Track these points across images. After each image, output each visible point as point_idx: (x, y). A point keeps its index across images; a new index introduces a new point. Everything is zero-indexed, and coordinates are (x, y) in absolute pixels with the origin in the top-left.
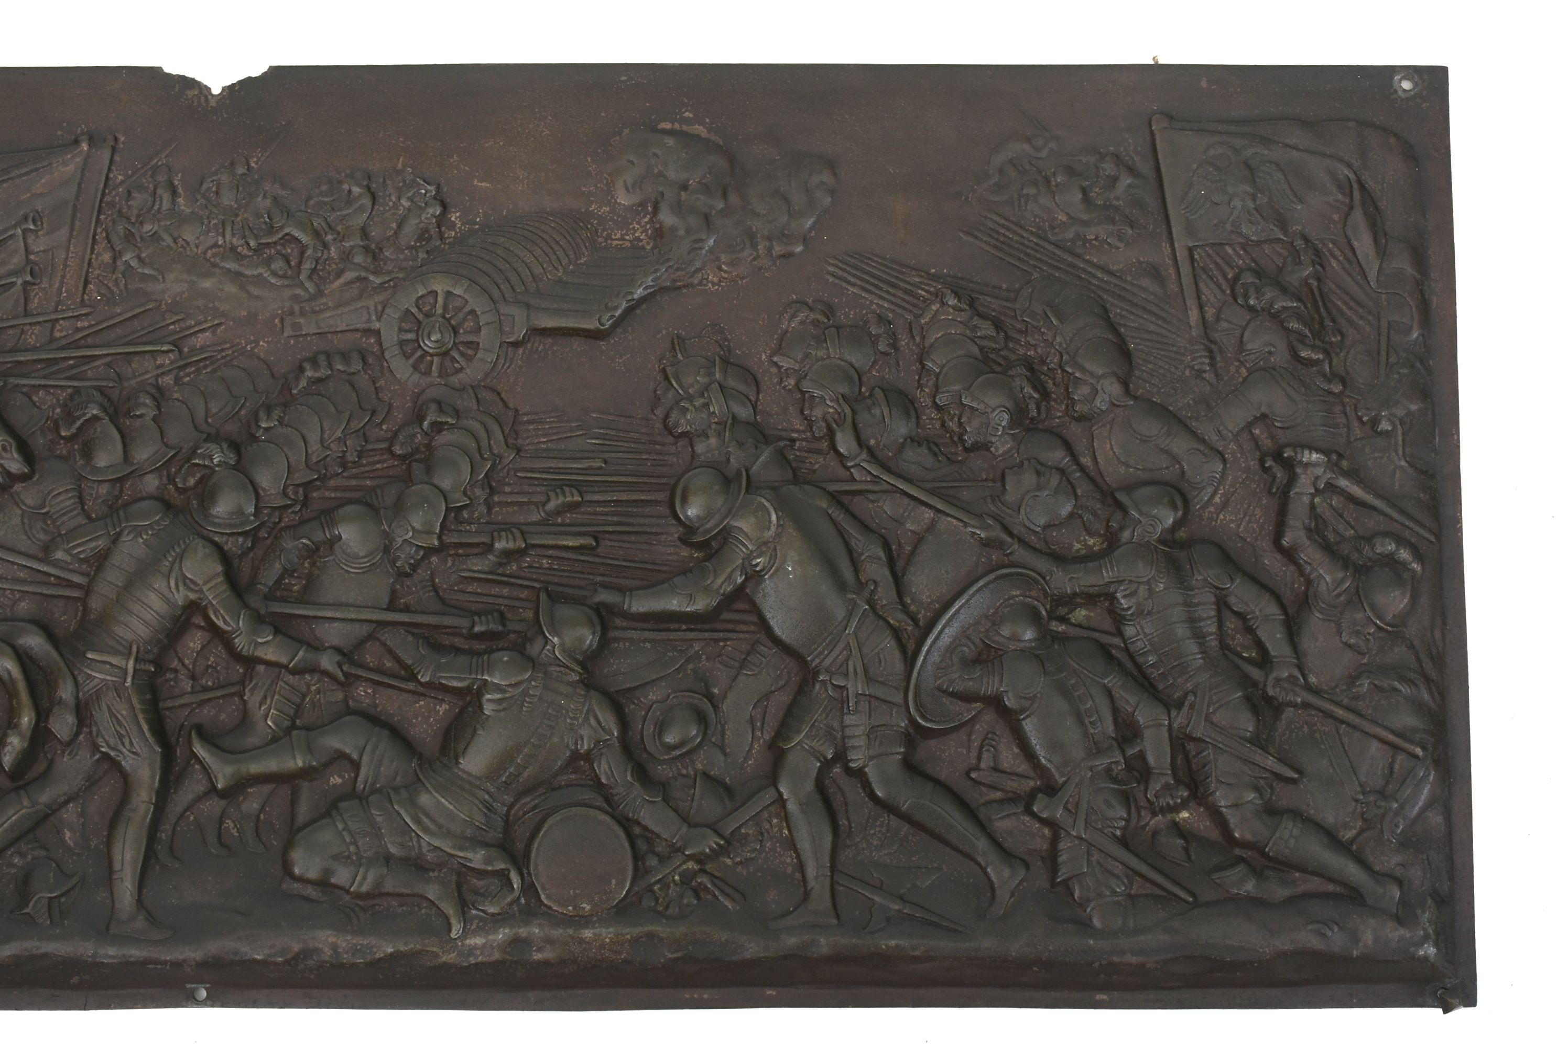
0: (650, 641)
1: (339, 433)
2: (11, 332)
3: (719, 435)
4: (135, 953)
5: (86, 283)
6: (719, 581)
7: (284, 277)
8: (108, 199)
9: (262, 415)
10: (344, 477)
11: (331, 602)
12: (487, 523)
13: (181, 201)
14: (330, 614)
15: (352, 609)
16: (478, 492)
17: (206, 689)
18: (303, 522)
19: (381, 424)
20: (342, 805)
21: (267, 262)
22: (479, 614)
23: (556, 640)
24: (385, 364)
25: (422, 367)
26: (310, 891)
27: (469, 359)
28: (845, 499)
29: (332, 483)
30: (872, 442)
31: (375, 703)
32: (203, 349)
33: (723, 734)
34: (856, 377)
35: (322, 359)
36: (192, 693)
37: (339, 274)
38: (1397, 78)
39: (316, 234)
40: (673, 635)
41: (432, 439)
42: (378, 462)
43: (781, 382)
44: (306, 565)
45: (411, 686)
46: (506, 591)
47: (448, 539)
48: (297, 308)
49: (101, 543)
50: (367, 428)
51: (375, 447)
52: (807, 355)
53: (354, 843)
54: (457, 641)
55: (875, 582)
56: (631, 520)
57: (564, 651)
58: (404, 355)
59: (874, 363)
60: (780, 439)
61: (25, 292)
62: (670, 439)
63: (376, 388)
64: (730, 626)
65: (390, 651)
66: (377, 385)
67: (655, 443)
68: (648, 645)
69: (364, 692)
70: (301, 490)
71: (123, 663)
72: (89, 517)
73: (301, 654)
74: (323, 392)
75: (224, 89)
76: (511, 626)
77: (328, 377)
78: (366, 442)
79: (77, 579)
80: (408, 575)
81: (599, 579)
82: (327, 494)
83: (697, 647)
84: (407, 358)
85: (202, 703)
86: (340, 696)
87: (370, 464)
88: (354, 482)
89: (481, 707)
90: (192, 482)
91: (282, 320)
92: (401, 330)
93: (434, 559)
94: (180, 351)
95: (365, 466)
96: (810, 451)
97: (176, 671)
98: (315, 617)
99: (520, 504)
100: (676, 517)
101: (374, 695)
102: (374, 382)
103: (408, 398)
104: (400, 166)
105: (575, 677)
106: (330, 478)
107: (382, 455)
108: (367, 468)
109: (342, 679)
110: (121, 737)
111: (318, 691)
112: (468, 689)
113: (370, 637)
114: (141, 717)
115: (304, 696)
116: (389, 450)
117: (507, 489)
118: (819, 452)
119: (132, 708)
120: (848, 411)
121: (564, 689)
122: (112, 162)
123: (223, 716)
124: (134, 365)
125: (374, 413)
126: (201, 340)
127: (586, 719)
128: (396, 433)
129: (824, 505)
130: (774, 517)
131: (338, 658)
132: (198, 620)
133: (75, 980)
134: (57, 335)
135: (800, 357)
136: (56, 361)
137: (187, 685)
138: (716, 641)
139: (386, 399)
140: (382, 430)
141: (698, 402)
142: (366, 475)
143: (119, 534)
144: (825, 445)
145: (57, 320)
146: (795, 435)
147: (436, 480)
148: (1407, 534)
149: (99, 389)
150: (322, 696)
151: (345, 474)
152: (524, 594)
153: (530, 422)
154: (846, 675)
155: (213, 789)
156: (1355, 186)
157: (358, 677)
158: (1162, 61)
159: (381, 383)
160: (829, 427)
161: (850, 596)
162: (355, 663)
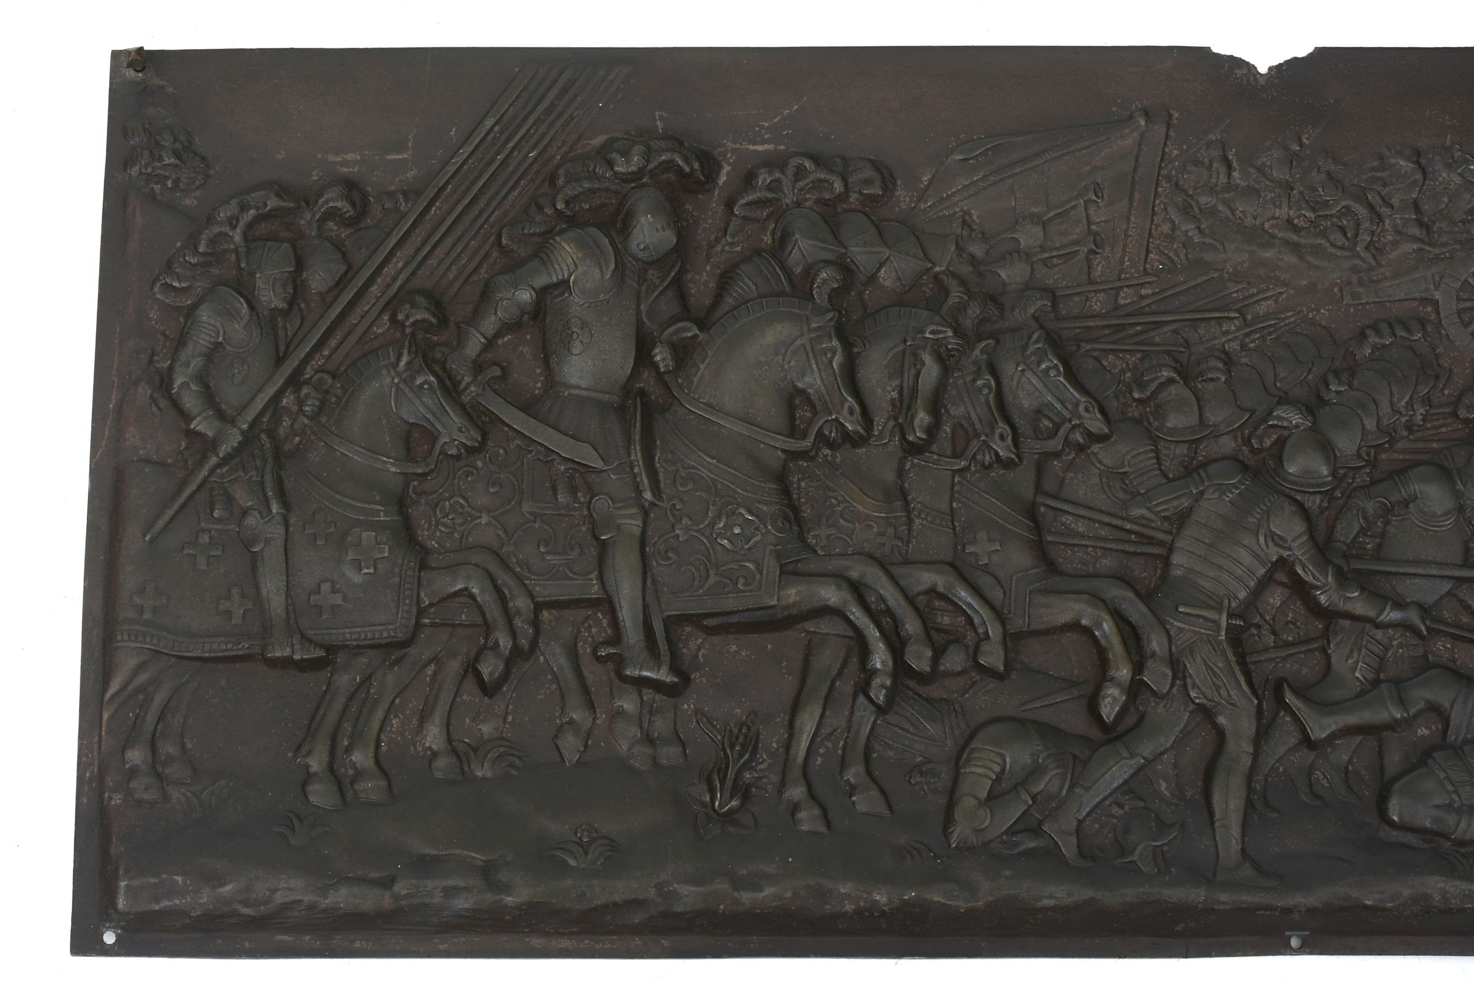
1: (1406, 398)
2: (1076, 299)
4: (1246, 898)
5: (1148, 252)
7: (1342, 248)
8: (1164, 172)
9: (1331, 378)
10: (1410, 440)
11: (1411, 559)
13: (1236, 174)
14: (1412, 570)
15: (1433, 566)
17: (1288, 644)
18: (1373, 483)
19: (1443, 389)
20: (1436, 755)
21: (1323, 234)
24: (1443, 332)
26: (1411, 839)
29: (1401, 443)
31: (1453, 657)
32: (1267, 316)
35: (1383, 326)
36: (1275, 647)
37: (1395, 244)
39: (1371, 207)
42: (1442, 426)
44: (1379, 524)
48: (1354, 279)
49: (1185, 503)
50: (1431, 392)
51: (1441, 411)
53: (1456, 792)
58: (1462, 323)
61: (1088, 260)
63: (1436, 354)
65: (1465, 605)
66: (1437, 352)
69: (1443, 646)
70: (1372, 451)
71: (1217, 617)
72: (1166, 476)
73: (1386, 609)
74: (1388, 358)
75: (1270, 69)
77: (1391, 344)
78: (1431, 407)
79: (1160, 536)
82: (1395, 455)
85: (1284, 659)
86: (1421, 650)
87: (1434, 427)
88: (1420, 445)
90: (1268, 443)
91: (1341, 290)
92: (1459, 299)
94: (1245, 319)
95: (1428, 429)
97: (1258, 627)
98: (1397, 574)
101: (1453, 650)
102: (1434, 349)
103: (1467, 364)
104: (1448, 143)
106: (1398, 441)
107: (1445, 418)
108: (1433, 432)
109: (1425, 633)
110: (1218, 689)
111: (1401, 645)
113: (1449, 593)
114: (1237, 669)
115: (1387, 649)
116: (1455, 414)
119: (1227, 660)
122: (1167, 137)
123: (1305, 671)
124: (1201, 332)
125: (1437, 377)
126: (1263, 308)
128: (1460, 398)
131: (1421, 613)
132: (1281, 576)
133: (1180, 927)
134: (1122, 302)
136: (1123, 327)
137: (1270, 640)
139: (1446, 365)
140: (1444, 394)
142: (1431, 438)
143: (1202, 493)
145: (1122, 288)
149: (1168, 353)
150: (1405, 649)
151: (1411, 437)
155: (1307, 742)
157: (1440, 632)
159: (1440, 350)
162: (1434, 620)
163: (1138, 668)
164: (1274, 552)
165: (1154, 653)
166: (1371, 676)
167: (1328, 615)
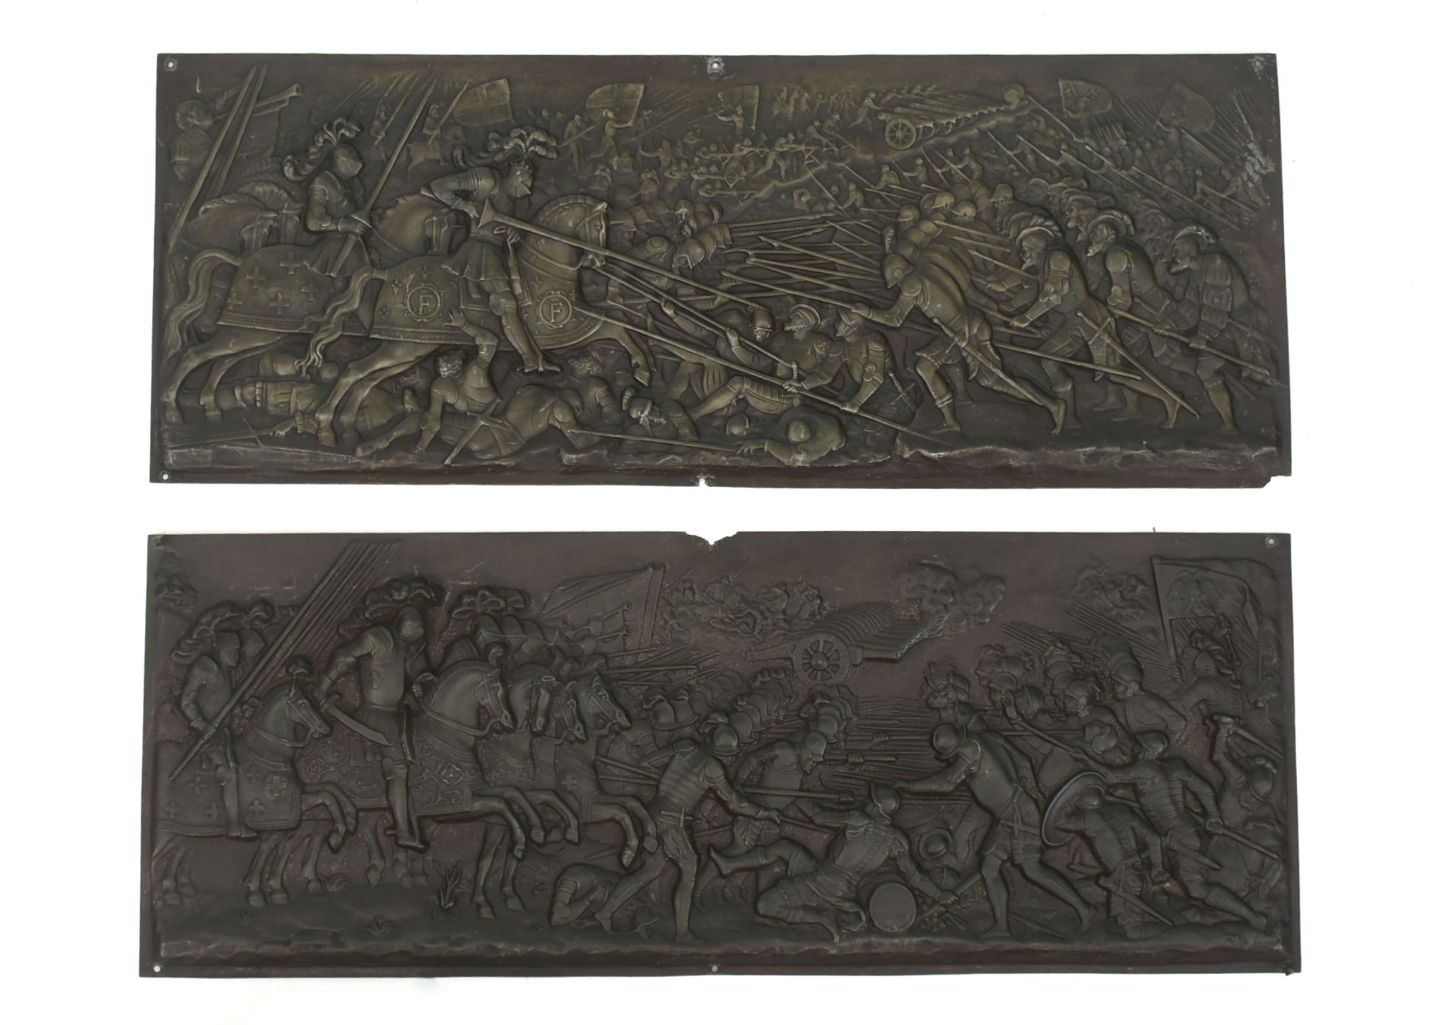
0: (921, 805)
1: (775, 708)
2: (617, 659)
3: (953, 708)
4: (689, 950)
5: (653, 635)
6: (955, 778)
7: (747, 633)
8: (662, 595)
9: (739, 699)
11: (773, 787)
12: (845, 750)
13: (697, 596)
14: (774, 793)
15: (783, 791)
16: (841, 735)
17: (715, 828)
18: (759, 749)
19: (794, 703)
20: (781, 882)
21: (738, 626)
22: (842, 793)
23: (880, 805)
24: (795, 674)
25: (813, 676)
26: (768, 922)
27: (835, 672)
28: (1011, 739)
29: (772, 730)
30: (1023, 712)
32: (709, 667)
33: (955, 848)
34: (1015, 681)
35: (766, 672)
36: (709, 829)
37: (773, 631)
38: (1267, 539)
39: (762, 613)
40: (931, 802)
41: (818, 710)
42: (793, 721)
43: (980, 683)
44: (759, 770)
45: (811, 826)
46: (854, 781)
47: (826, 757)
48: (753, 648)
49: (666, 760)
50: (788, 705)
51: (792, 714)
52: (993, 671)
53: (789, 899)
54: (832, 806)
55: (1026, 778)
56: (911, 748)
57: (883, 810)
58: (804, 670)
59: (1024, 674)
60: (980, 710)
61: (624, 640)
62: (929, 710)
63: (791, 686)
64: (957, 798)
65: (801, 810)
67: (922, 712)
68: (920, 807)
70: (758, 735)
71: (678, 816)
72: (658, 747)
73: (761, 812)
74: (767, 689)
75: (716, 542)
76: (857, 798)
77: (769, 681)
78: (787, 712)
79: (655, 776)
80: (808, 774)
81: (897, 776)
83: (943, 807)
84: (806, 671)
85: (713, 834)
86: (778, 831)
87: (789, 722)
88: (781, 730)
89: (845, 836)
90: (707, 731)
91: (746, 654)
92: (803, 659)
93: (820, 767)
94: (698, 668)
95: (786, 723)
96: (994, 716)
97: (700, 819)
98: (765, 795)
99: (860, 741)
100: (933, 747)
101: (794, 831)
102: (790, 683)
104: (800, 580)
105: (888, 822)
108: (788, 724)
109: (780, 823)
110: (678, 851)
111: (768, 829)
112: (839, 828)
113: (793, 803)
114: (688, 841)
115: (761, 831)
117: (854, 734)
118: (998, 716)
119: (684, 837)
120: (1012, 697)
121: (884, 828)
122: (664, 577)
123: (723, 840)
124: (677, 675)
125: (791, 698)
126: (707, 663)
127: (894, 842)
129: (1002, 742)
130: (980, 748)
131: (778, 813)
132: (712, 795)
133: (659, 963)
134: (640, 660)
135: (989, 671)
136: (640, 673)
137: (706, 826)
138: (952, 805)
139: (796, 691)
140: (794, 706)
141: (943, 694)
142: (787, 727)
143: (674, 756)
144: (1000, 713)
145: (639, 653)
146: (987, 708)
147: (820, 730)
148: (1270, 755)
149: (661, 686)
150: (770, 831)
151: (777, 727)
152: (862, 783)
153: (863, 702)
154: (1013, 821)
155: (721, 875)
156: (1247, 591)
157: (786, 822)
158: (1157, 531)
159: (793, 683)
160: (1003, 705)
161: (1015, 785)
162: (785, 816)
163: (641, 840)
164: (707, 785)
165: (649, 834)
166: (753, 844)
167: (735, 815)
